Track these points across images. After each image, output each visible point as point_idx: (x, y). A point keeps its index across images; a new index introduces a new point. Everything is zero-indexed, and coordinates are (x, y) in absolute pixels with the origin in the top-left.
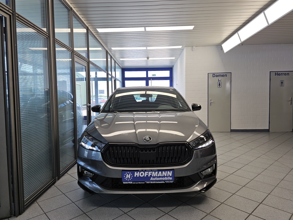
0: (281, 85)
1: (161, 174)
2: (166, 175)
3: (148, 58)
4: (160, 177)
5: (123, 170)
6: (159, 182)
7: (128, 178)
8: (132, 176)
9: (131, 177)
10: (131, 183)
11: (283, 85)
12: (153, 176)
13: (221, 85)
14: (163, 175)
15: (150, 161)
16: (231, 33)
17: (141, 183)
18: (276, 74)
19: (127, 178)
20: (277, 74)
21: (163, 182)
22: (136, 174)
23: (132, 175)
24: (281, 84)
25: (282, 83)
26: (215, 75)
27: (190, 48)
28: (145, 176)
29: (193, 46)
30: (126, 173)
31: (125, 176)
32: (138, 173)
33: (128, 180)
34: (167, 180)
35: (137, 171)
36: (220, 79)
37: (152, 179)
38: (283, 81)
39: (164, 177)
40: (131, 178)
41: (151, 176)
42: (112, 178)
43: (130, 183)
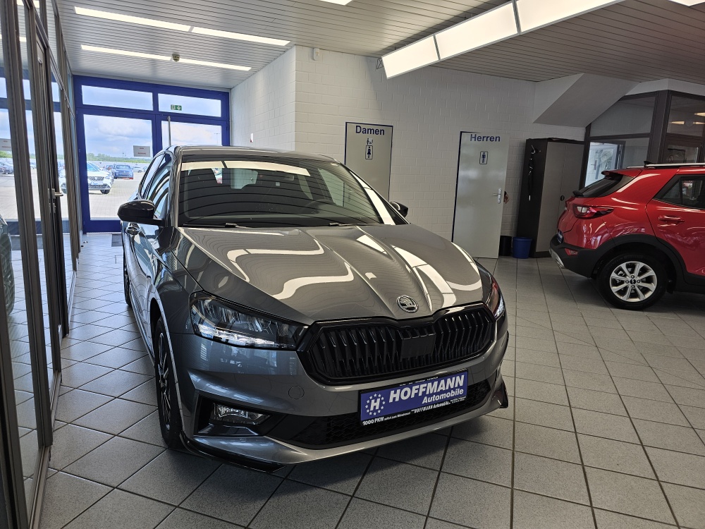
0: (481, 162)
1: (444, 386)
2: (452, 387)
3: (176, 57)
4: (442, 392)
5: (360, 392)
6: (438, 406)
7: (375, 410)
8: (384, 403)
9: (381, 404)
10: (382, 419)
11: (485, 162)
12: (427, 393)
13: (371, 152)
14: (447, 388)
15: (427, 356)
16: (416, 32)
17: (403, 415)
18: (472, 137)
19: (372, 409)
20: (475, 137)
21: (447, 403)
22: (394, 396)
23: (383, 401)
24: (482, 159)
25: (484, 156)
26: (361, 129)
27: (307, 50)
28: (413, 396)
29: (315, 46)
30: (371, 398)
31: (367, 407)
32: (398, 391)
33: (375, 414)
34: (455, 397)
35: (395, 387)
36: (370, 140)
37: (425, 400)
38: (486, 154)
39: (449, 390)
40: (382, 408)
41: (424, 393)
42: (329, 418)
43: (378, 420)
